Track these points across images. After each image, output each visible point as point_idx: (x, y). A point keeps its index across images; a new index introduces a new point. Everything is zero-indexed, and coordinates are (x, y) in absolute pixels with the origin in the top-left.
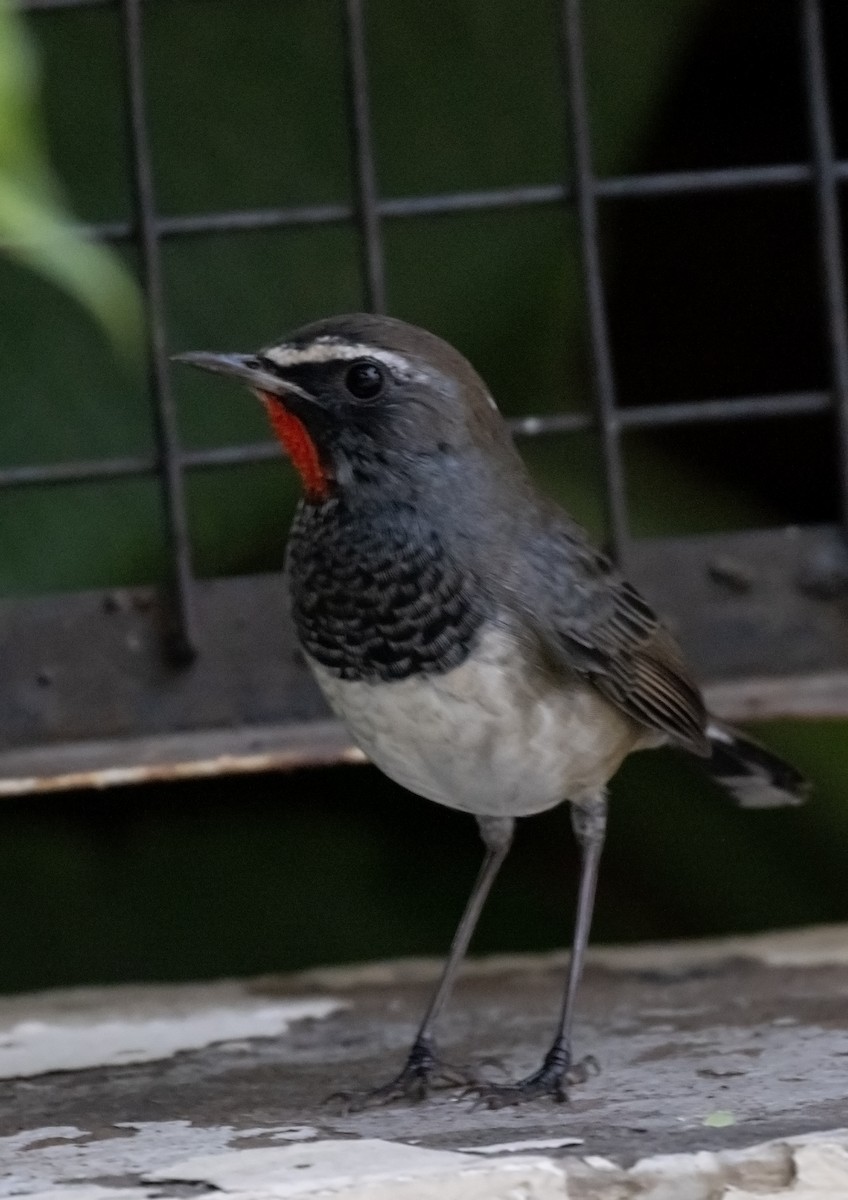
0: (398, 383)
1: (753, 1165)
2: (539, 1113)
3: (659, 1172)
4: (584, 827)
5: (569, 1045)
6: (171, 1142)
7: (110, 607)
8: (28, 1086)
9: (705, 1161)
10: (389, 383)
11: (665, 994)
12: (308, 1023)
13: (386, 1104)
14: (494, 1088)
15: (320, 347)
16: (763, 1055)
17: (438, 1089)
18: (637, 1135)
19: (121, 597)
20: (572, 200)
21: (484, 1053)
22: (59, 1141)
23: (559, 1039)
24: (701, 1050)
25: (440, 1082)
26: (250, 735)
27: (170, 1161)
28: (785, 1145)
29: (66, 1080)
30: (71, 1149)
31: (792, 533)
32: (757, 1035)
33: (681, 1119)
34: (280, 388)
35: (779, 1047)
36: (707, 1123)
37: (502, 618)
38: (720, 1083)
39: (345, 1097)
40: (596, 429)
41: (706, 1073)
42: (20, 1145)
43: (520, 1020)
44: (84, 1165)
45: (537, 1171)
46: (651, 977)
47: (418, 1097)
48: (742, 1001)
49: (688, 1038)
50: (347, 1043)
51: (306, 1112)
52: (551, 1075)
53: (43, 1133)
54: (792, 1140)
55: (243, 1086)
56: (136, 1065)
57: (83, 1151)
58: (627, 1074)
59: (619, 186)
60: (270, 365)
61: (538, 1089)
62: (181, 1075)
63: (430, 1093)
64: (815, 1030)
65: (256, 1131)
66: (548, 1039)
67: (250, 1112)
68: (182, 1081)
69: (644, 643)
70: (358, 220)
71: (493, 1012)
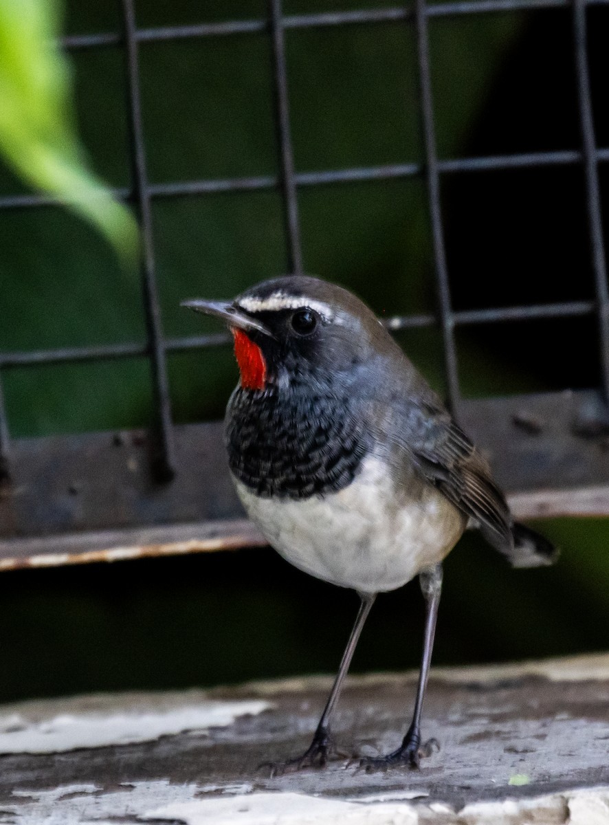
0: (324, 324)
1: (541, 810)
2: (399, 776)
3: (479, 815)
4: (428, 587)
5: (419, 732)
6: (156, 794)
7: (117, 442)
8: (63, 759)
9: (509, 807)
10: (319, 324)
11: (484, 698)
12: (247, 717)
13: (299, 769)
14: (370, 759)
15: (276, 300)
16: (548, 739)
17: (333, 760)
18: (464, 791)
19: (125, 436)
20: (423, 173)
21: (363, 737)
22: (83, 793)
23: (413, 727)
24: (506, 736)
25: (333, 755)
26: (210, 527)
27: (156, 806)
28: (563, 797)
29: (87, 754)
30: (91, 799)
31: (568, 395)
32: (544, 725)
33: (494, 780)
34: (248, 326)
35: (558, 733)
36: (510, 783)
37: (377, 450)
38: (518, 757)
39: (271, 766)
40: (439, 325)
41: (512, 750)
42: (56, 797)
43: (387, 715)
44: (99, 810)
45: (398, 813)
46: (474, 688)
47: (320, 765)
48: (535, 703)
49: (498, 727)
50: (273, 730)
51: (245, 775)
52: (408, 751)
53: (71, 788)
54: (567, 794)
55: (204, 758)
56: (133, 745)
57: (98, 800)
58: (458, 750)
59: (454, 165)
60: (243, 311)
61: (399, 760)
62: (163, 750)
63: (327, 763)
64: (582, 722)
65: (213, 787)
66: (405, 728)
67: (209, 775)
68: (164, 755)
69: (468, 460)
70: (281, 187)
71: (370, 710)
